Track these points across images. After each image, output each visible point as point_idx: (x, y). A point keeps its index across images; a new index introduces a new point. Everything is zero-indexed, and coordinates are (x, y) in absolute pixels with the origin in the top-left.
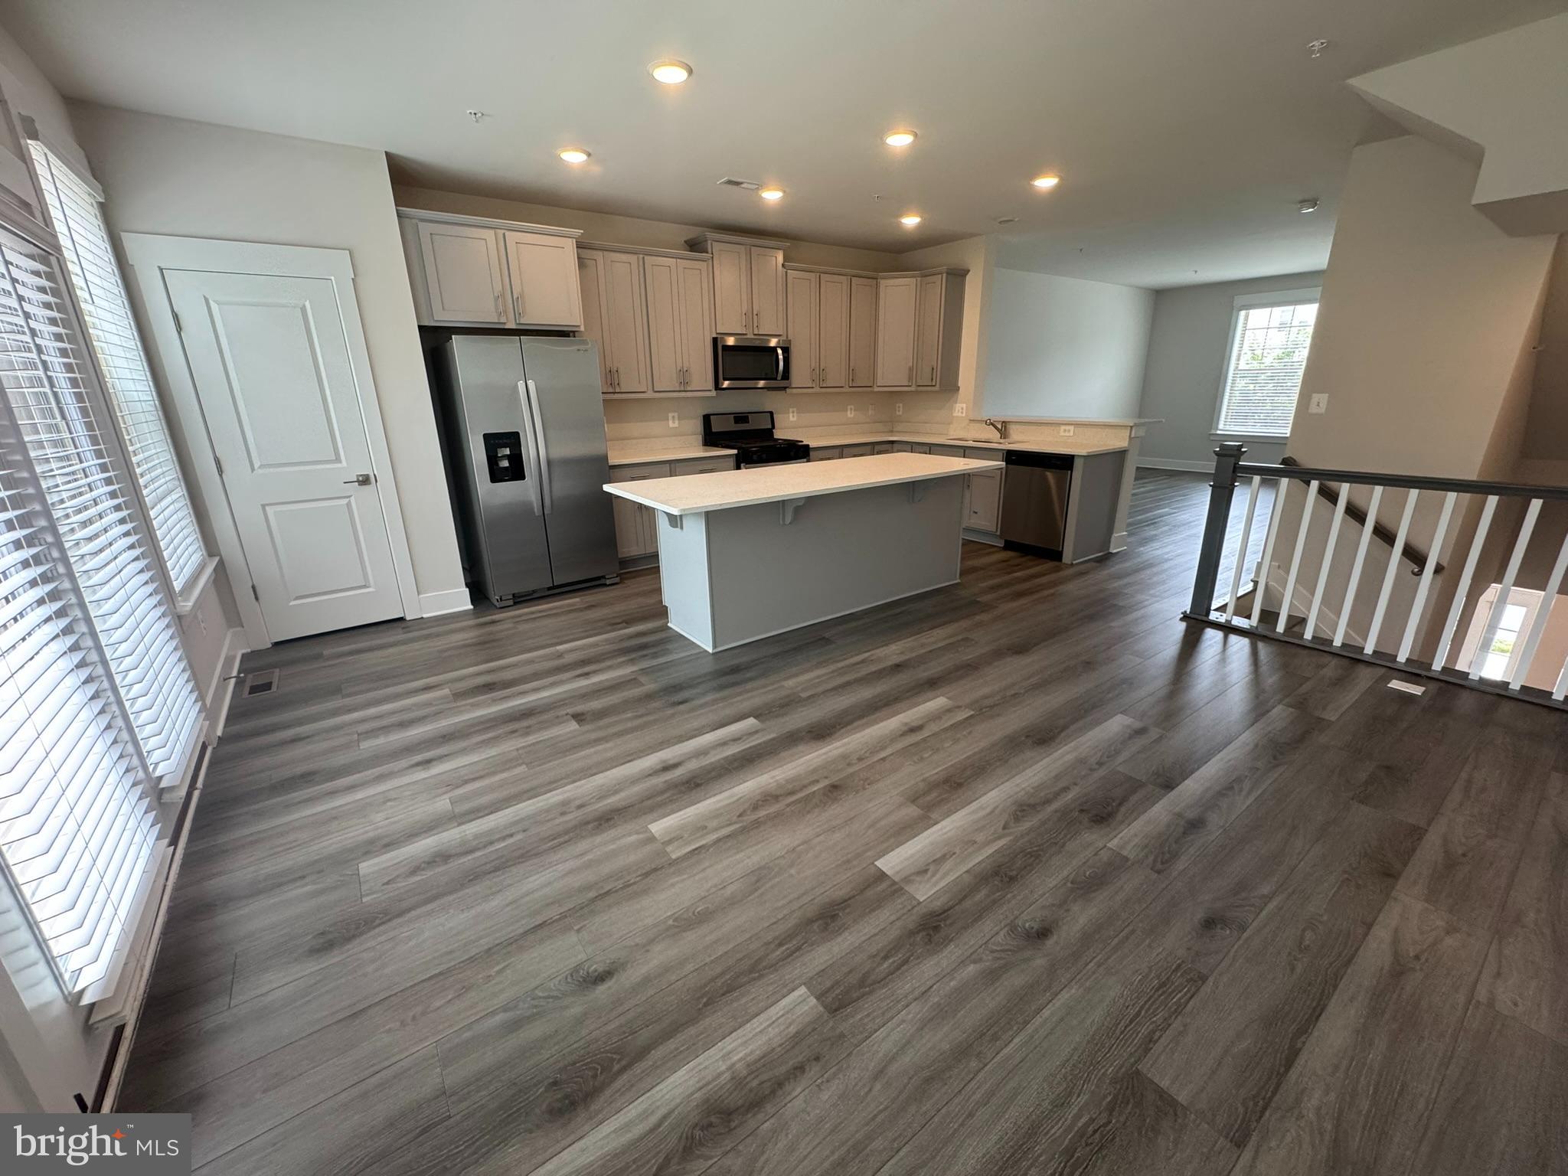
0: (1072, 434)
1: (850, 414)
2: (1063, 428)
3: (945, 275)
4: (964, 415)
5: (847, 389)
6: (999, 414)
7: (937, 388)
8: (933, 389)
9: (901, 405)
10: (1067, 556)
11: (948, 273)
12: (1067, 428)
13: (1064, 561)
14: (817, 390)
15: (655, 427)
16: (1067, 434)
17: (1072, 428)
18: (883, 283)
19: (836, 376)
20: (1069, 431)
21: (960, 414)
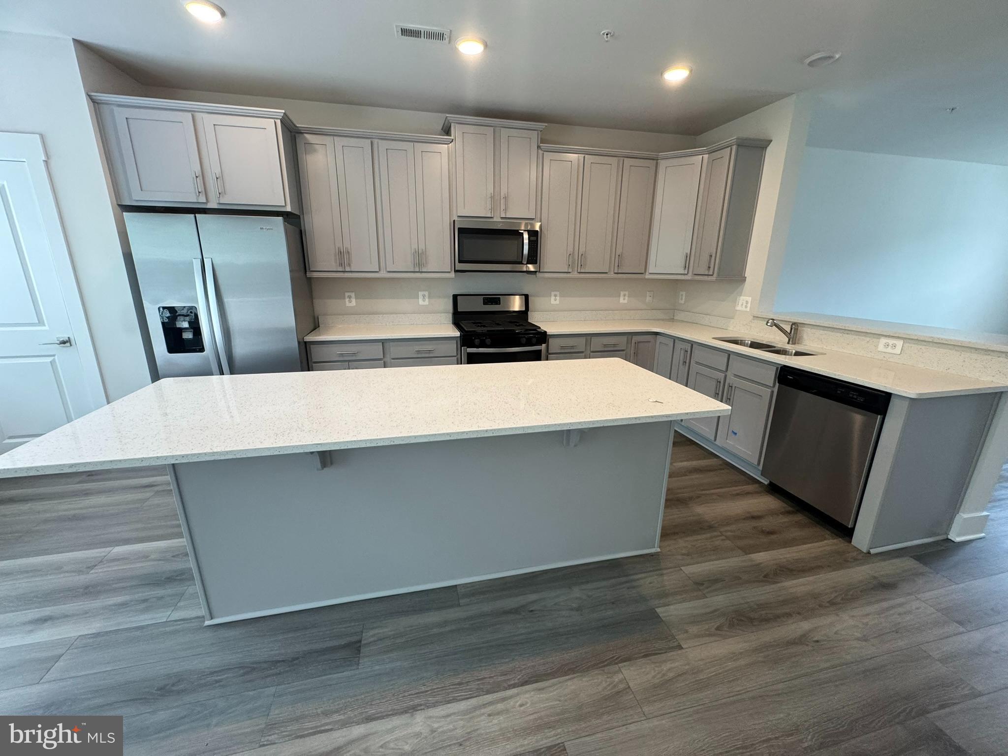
0: (898, 350)
1: (623, 300)
2: (883, 341)
3: (734, 148)
4: (748, 309)
5: (612, 275)
6: (787, 312)
7: (713, 278)
8: (710, 278)
9: (684, 293)
10: (862, 537)
11: (739, 145)
12: (891, 341)
13: (852, 543)
14: (575, 275)
15: (404, 304)
16: (889, 350)
17: (899, 343)
18: (663, 164)
19: (598, 260)
20: (895, 346)
21: (744, 309)
